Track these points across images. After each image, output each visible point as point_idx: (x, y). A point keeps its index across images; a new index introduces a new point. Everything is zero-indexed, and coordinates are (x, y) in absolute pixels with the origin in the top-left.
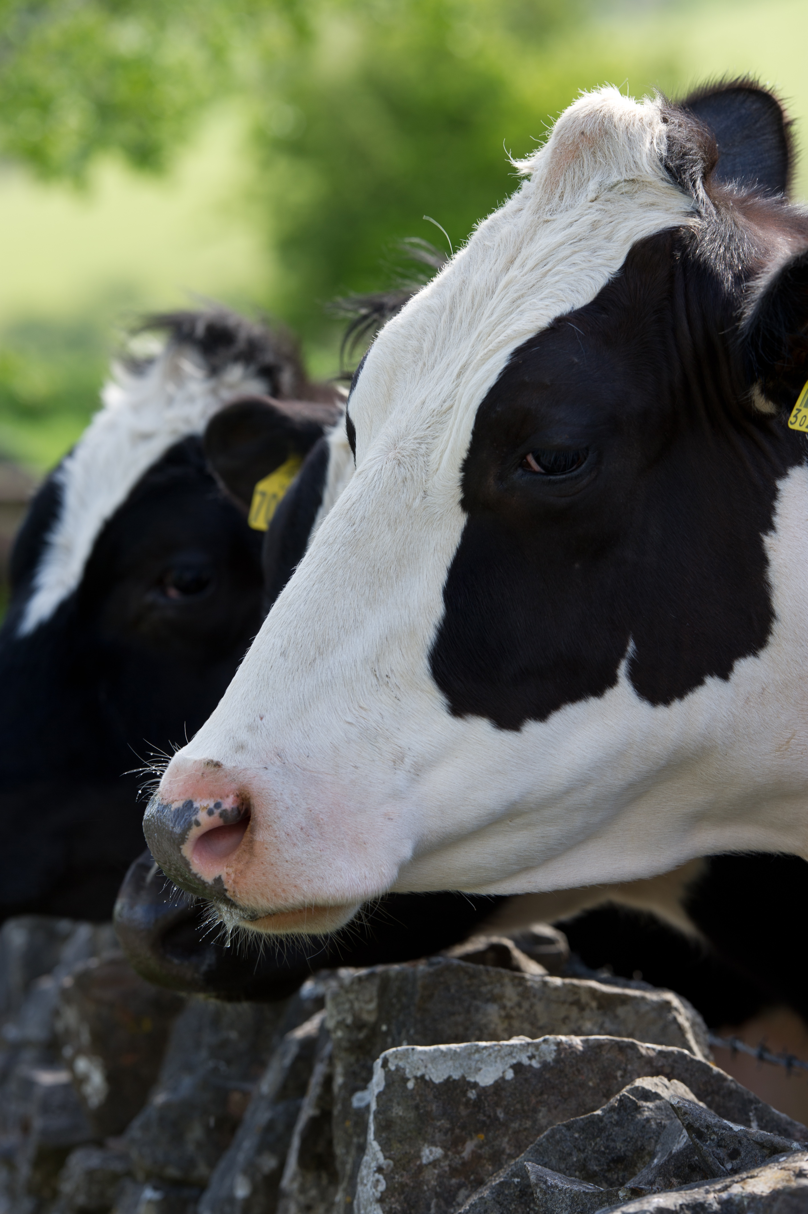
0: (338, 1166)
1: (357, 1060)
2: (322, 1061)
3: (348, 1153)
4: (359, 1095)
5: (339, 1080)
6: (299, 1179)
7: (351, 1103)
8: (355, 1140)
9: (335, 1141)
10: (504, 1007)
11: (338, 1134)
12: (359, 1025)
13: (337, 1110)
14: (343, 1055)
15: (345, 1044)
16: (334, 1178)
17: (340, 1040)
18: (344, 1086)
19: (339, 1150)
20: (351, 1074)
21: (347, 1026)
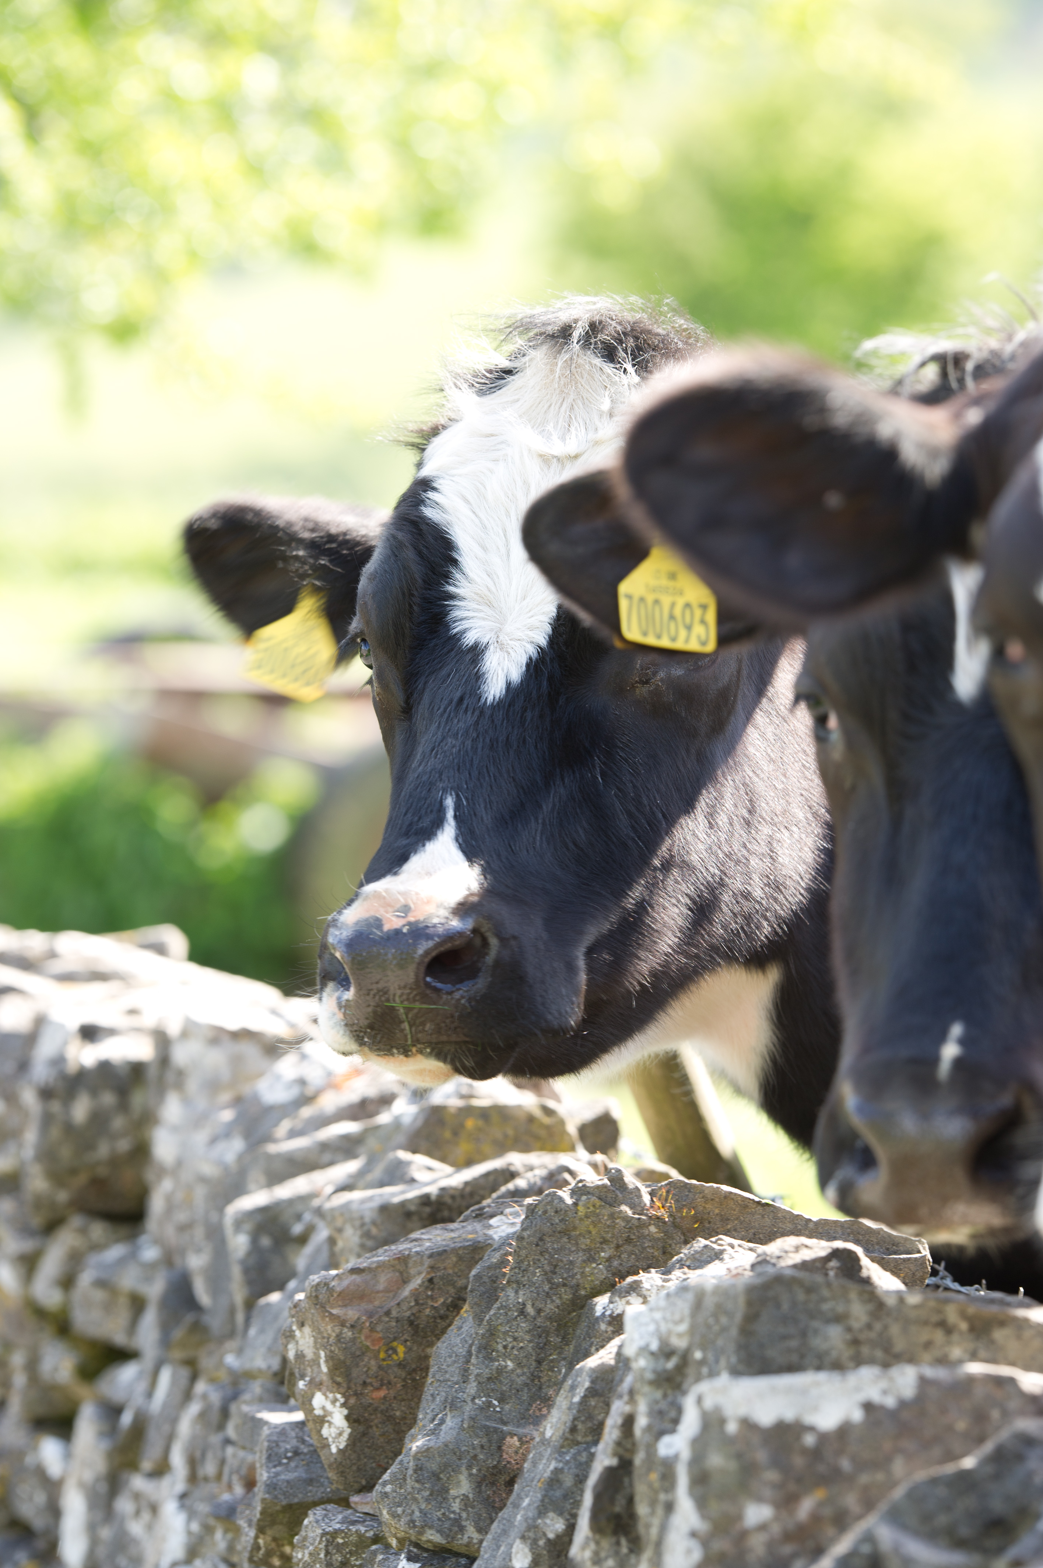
0: (641, 1529)
1: (665, 1396)
2: (620, 1397)
3: (653, 1513)
4: (666, 1440)
5: (642, 1422)
6: (593, 1546)
7: (656, 1450)
8: (662, 1497)
9: (637, 1498)
10: (849, 1329)
11: (641, 1490)
12: (666, 1352)
13: (639, 1459)
14: (646, 1389)
15: (649, 1376)
16: (636, 1545)
17: (643, 1370)
18: (649, 1429)
19: (642, 1509)
20: (657, 1414)
21: (652, 1354)
